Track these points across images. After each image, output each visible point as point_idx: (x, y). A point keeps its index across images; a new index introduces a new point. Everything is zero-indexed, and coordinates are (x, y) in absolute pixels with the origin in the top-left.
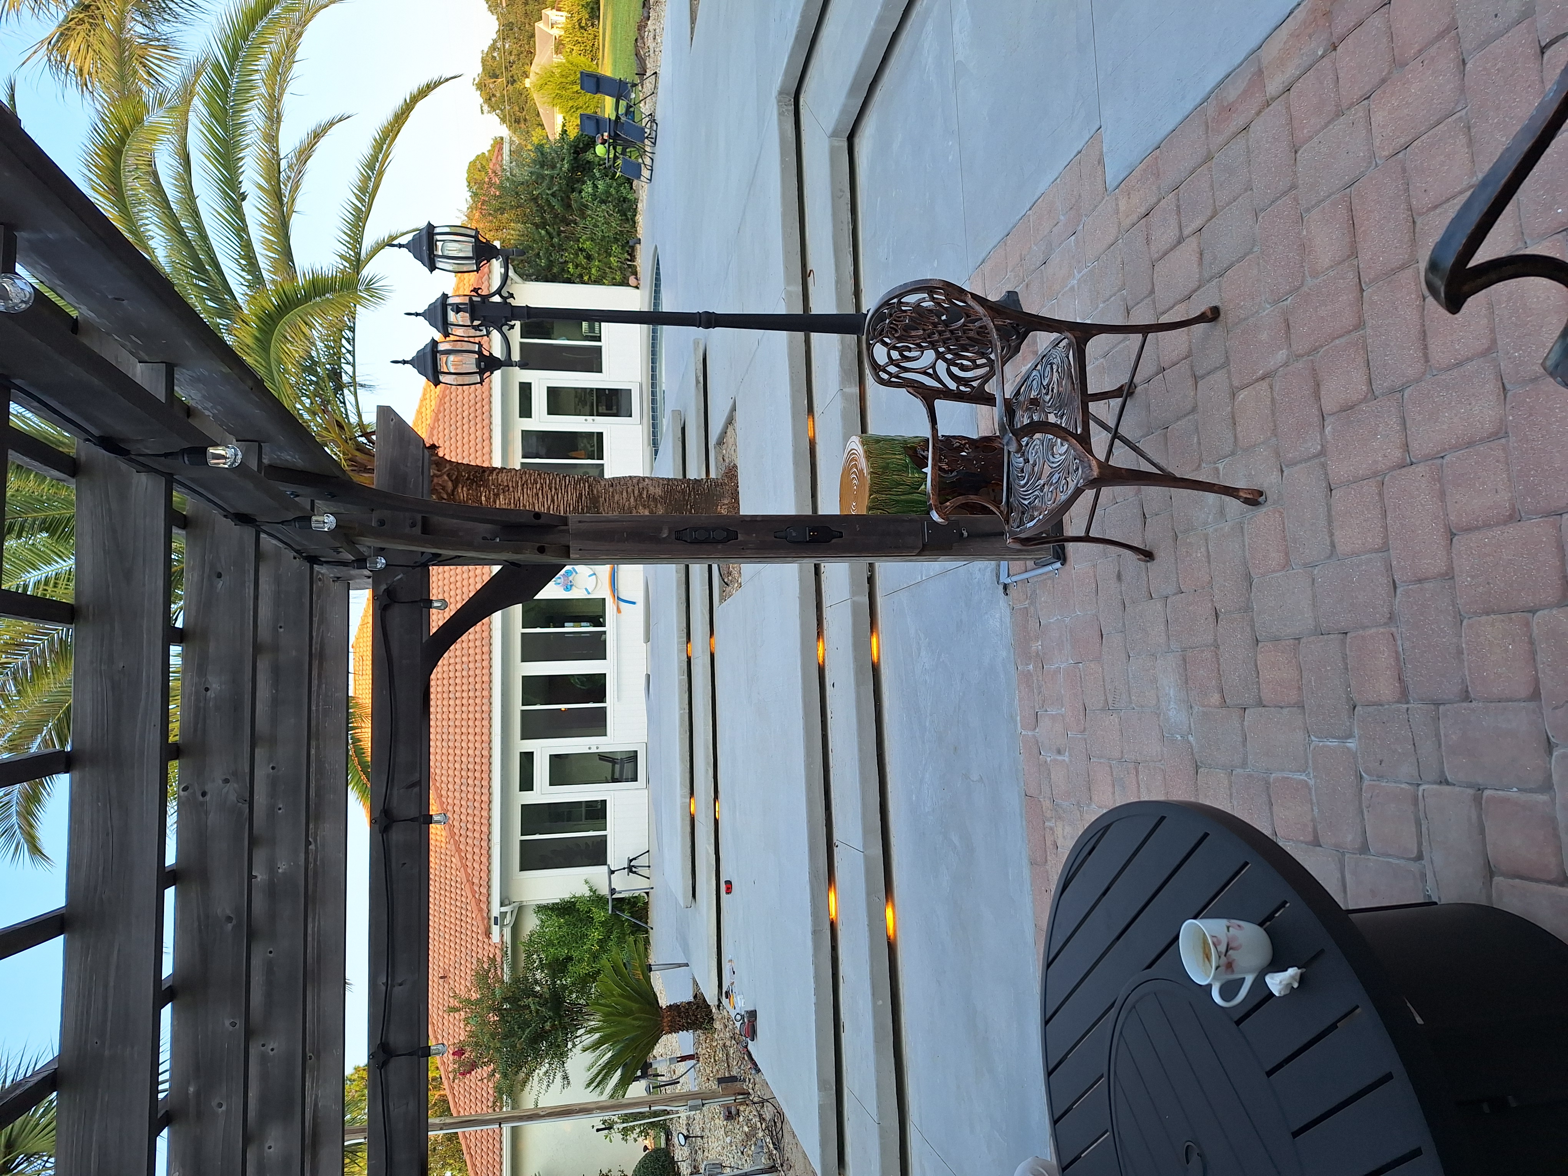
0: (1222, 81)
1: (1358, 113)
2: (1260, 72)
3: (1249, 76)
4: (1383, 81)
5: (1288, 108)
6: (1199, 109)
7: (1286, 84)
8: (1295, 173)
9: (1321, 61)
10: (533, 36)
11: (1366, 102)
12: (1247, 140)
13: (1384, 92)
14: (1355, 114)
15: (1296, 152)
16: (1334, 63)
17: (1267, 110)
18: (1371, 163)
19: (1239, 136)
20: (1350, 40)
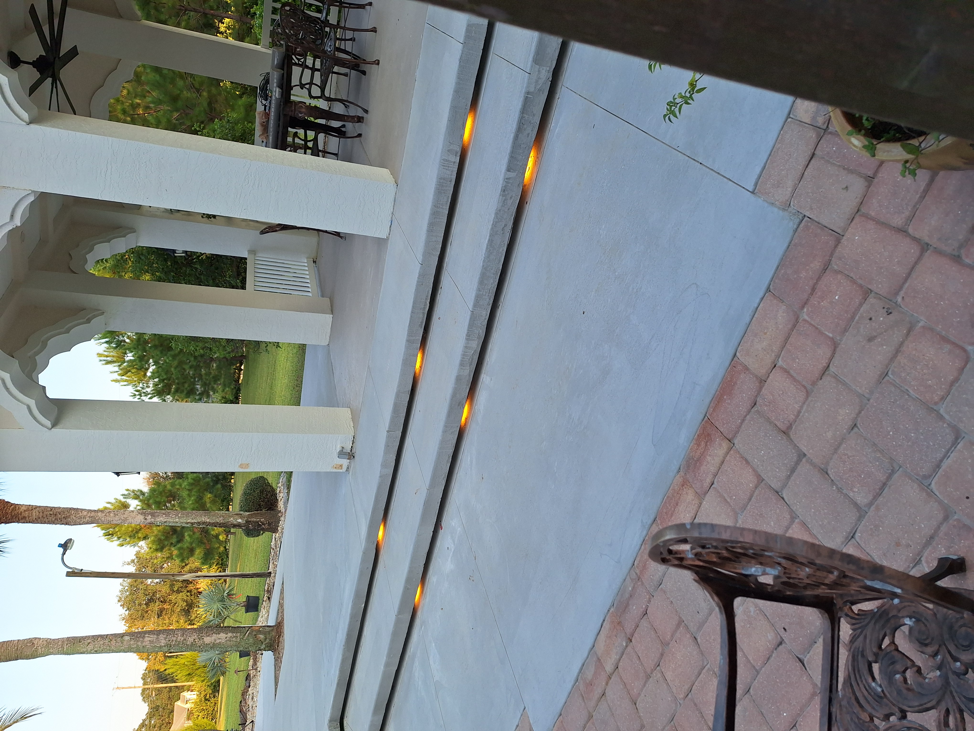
0: (581, 669)
1: (657, 675)
2: (599, 660)
3: (594, 663)
4: (662, 655)
5: (621, 678)
6: (575, 687)
7: (614, 664)
8: (640, 717)
9: (627, 649)
10: (172, 711)
11: (658, 668)
12: (607, 701)
13: (665, 661)
14: (656, 676)
15: (635, 704)
16: (634, 649)
17: (610, 681)
18: (676, 703)
19: (602, 699)
20: (636, 635)
